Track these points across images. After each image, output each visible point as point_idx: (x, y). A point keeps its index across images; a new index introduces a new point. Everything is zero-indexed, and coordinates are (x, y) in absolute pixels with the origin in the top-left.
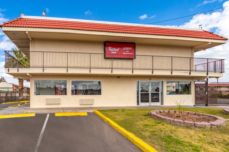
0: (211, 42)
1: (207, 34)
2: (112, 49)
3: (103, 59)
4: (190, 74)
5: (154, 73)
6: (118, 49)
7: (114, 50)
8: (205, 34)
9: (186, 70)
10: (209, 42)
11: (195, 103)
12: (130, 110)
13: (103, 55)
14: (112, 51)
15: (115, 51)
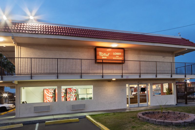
0: (188, 49)
1: (184, 41)
2: (103, 54)
3: (94, 65)
4: (171, 76)
5: (141, 76)
6: (109, 55)
7: (104, 55)
8: (183, 41)
9: (168, 73)
10: (186, 49)
11: (177, 102)
12: (120, 113)
13: (94, 60)
14: (102, 56)
15: (106, 57)
